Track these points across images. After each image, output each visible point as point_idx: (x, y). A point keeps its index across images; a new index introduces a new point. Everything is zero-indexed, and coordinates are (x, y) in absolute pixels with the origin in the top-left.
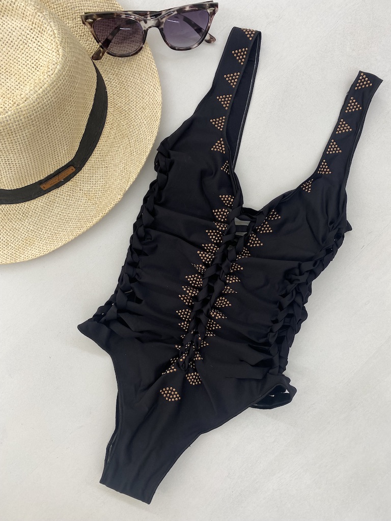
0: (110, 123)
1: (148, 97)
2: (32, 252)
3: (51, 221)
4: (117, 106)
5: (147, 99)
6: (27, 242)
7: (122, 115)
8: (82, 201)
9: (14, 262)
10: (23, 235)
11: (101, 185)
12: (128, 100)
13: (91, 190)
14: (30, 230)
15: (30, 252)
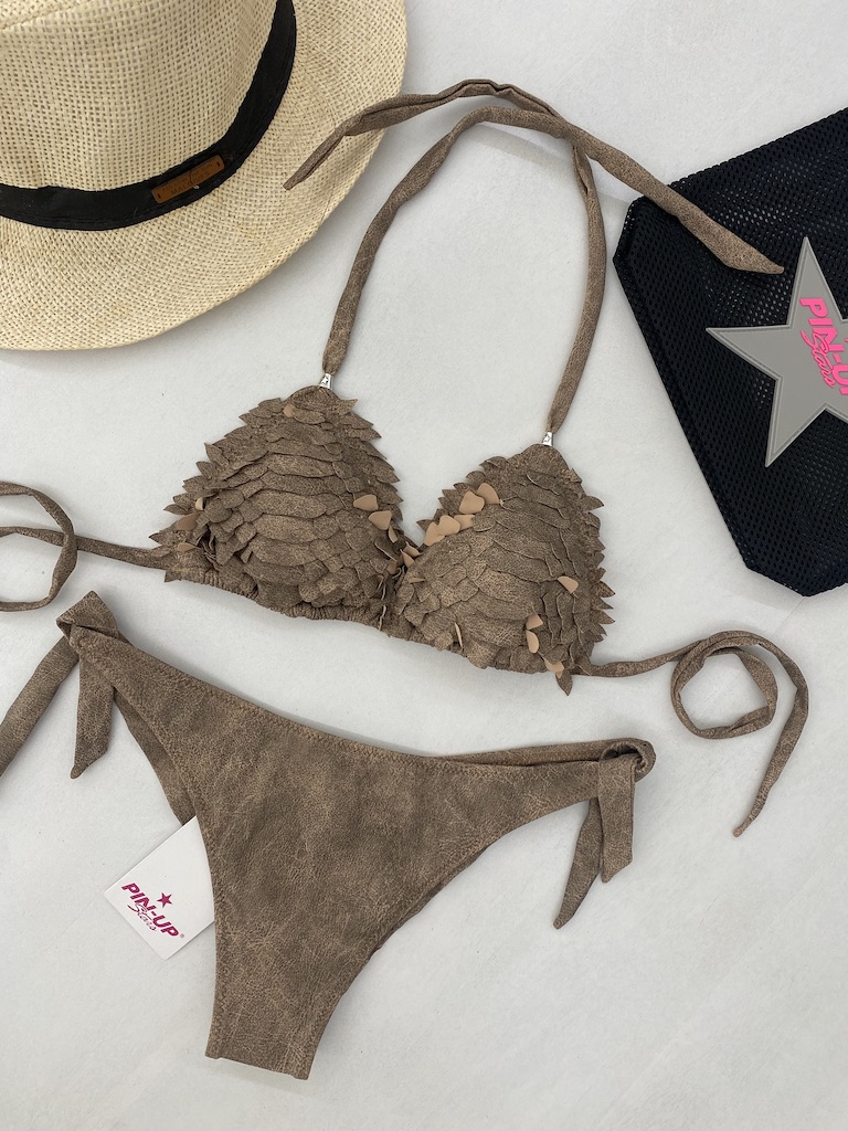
0: (299, 85)
1: (379, 37)
2: (126, 331)
3: (168, 273)
4: (314, 52)
5: (377, 41)
6: (115, 311)
7: (323, 71)
8: (232, 237)
9: (88, 347)
10: (109, 297)
11: (272, 209)
12: (336, 41)
13: (251, 217)
14: (123, 289)
15: (121, 330)
